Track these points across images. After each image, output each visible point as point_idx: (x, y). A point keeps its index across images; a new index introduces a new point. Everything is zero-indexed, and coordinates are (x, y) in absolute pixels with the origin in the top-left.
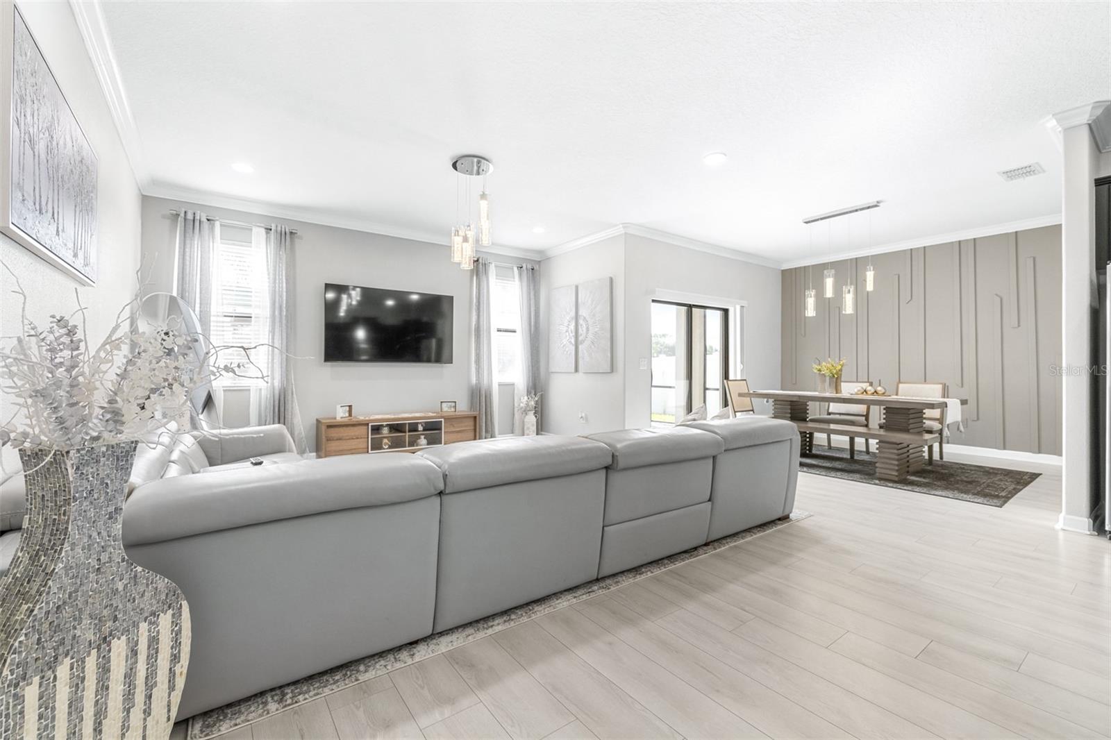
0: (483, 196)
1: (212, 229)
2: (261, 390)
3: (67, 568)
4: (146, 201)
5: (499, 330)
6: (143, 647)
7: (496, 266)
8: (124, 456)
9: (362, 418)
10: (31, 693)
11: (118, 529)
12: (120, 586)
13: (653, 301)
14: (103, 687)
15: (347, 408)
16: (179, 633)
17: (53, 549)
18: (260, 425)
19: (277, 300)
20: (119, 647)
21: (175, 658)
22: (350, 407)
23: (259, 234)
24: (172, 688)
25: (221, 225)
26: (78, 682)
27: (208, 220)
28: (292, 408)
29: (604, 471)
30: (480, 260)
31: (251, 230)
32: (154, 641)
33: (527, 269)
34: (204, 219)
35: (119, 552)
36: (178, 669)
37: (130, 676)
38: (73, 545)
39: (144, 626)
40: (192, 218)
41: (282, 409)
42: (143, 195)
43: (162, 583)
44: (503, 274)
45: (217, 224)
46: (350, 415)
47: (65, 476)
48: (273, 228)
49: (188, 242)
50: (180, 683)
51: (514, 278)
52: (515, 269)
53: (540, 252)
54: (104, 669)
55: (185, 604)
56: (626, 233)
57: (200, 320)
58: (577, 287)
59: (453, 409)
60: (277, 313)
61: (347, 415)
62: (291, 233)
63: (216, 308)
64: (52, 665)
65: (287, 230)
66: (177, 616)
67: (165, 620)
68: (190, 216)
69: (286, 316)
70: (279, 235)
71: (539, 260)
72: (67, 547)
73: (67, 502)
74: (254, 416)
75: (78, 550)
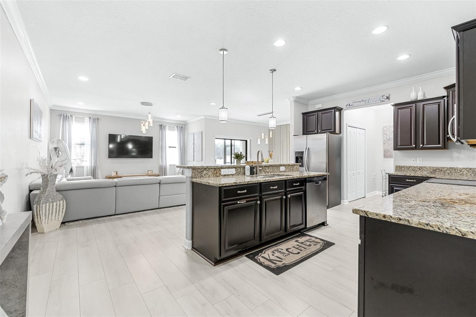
0: (149, 113)
1: (72, 118)
2: (88, 167)
3: (48, 190)
4: (51, 110)
5: (169, 147)
6: (58, 205)
7: (168, 126)
8: (56, 176)
9: (120, 175)
10: (44, 206)
11: (55, 186)
12: (55, 195)
13: (216, 138)
14: (53, 209)
15: (116, 173)
16: (63, 205)
17: (46, 188)
18: (87, 176)
19: (93, 139)
20: (55, 203)
21: (63, 208)
22: (117, 172)
23: (87, 119)
24: (63, 213)
25: (75, 117)
26: (49, 207)
27: (71, 116)
28: (98, 172)
29: (159, 184)
30: (162, 125)
31: (84, 118)
32: (60, 204)
33: (179, 127)
34: (70, 116)
35: (55, 190)
36: (63, 210)
37: (56, 208)
38: (49, 188)
39: (58, 202)
40: (66, 116)
41: (94, 173)
42: (51, 109)
43: (61, 196)
44: (171, 129)
45: (74, 117)
46: (117, 175)
47: (48, 178)
48: (92, 117)
49: (65, 122)
50: (64, 213)
51: (175, 130)
52: (176, 127)
53: (185, 121)
54: (53, 206)
55: (65, 200)
56: (205, 118)
57: (68, 146)
58: (194, 134)
59: (152, 173)
60: (93, 143)
61: (116, 174)
62: (97, 119)
63: (73, 142)
64: (46, 203)
65: (96, 118)
66: (63, 202)
67: (61, 202)
68: (65, 115)
69: (95, 144)
70: (93, 120)
71: (185, 124)
72: (48, 188)
73: (48, 182)
74: (85, 173)
75: (50, 188)
